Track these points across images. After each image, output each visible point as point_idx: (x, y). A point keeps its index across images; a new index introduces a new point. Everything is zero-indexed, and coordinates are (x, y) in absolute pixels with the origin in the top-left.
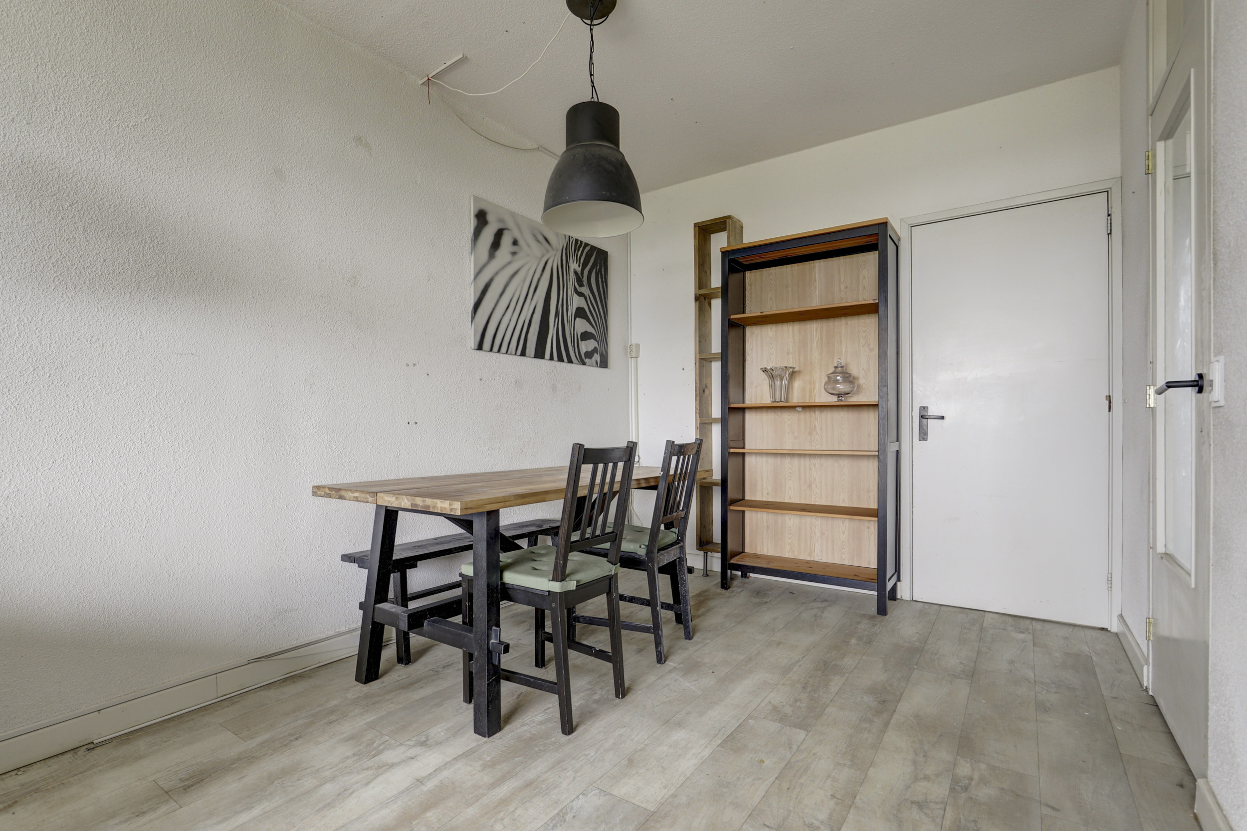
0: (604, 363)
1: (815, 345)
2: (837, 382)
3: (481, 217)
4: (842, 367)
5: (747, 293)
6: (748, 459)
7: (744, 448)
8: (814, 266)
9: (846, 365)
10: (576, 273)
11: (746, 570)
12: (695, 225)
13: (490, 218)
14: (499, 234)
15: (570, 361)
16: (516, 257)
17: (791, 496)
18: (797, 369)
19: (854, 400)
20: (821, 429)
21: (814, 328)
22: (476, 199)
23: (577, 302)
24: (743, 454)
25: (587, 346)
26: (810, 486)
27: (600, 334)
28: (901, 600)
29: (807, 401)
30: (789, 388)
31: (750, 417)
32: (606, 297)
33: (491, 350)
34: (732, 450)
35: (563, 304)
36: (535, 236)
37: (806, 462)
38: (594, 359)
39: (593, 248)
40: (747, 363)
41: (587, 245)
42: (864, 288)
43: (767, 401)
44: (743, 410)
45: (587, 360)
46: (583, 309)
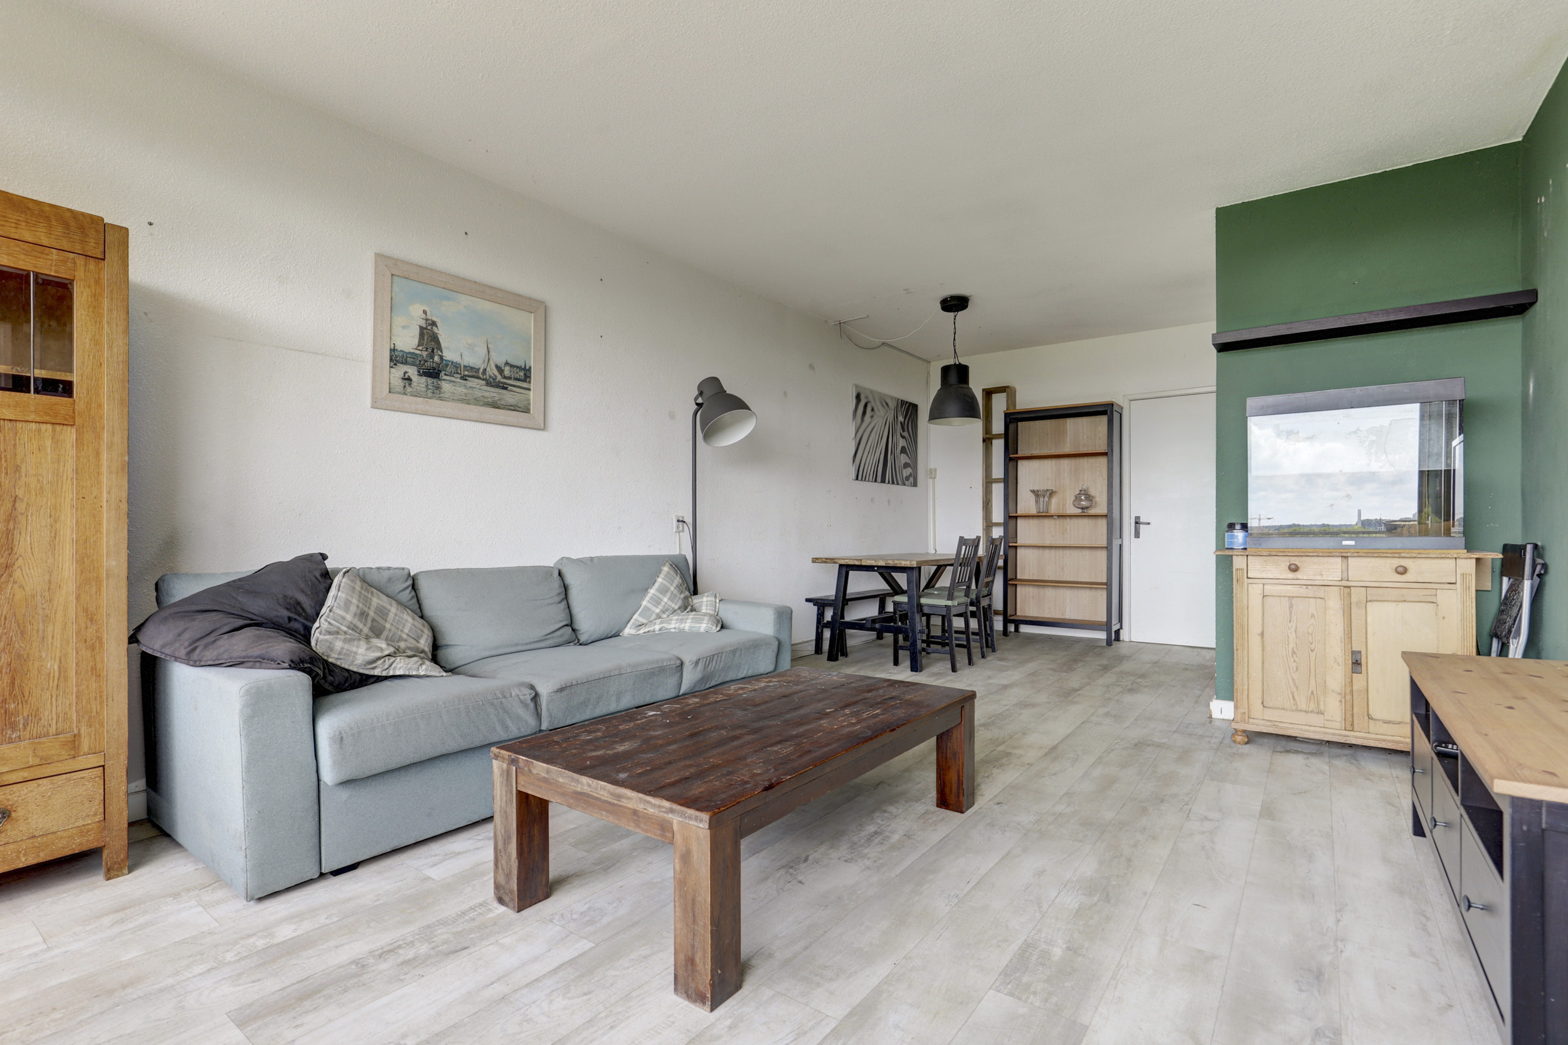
0: (915, 484)
1: (1066, 474)
2: (1081, 500)
3: (858, 397)
4: (1085, 490)
5: (1019, 437)
6: (1019, 551)
7: (1016, 543)
8: (1066, 422)
9: (1088, 488)
10: (901, 423)
11: (1018, 623)
12: (983, 390)
13: (862, 397)
14: (866, 406)
15: (898, 484)
16: (873, 419)
17: (1049, 575)
18: (1054, 490)
19: (1092, 512)
20: (1070, 531)
21: (1065, 462)
22: (857, 386)
23: (902, 443)
24: (1016, 547)
25: (907, 472)
26: (1063, 569)
27: (913, 464)
28: (1123, 641)
29: (1061, 512)
30: (1049, 503)
31: (1020, 521)
32: (916, 437)
33: (862, 480)
34: (1010, 544)
35: (895, 446)
36: (881, 403)
37: (1060, 552)
38: (910, 481)
39: (910, 404)
40: (1018, 485)
41: (907, 402)
42: (1100, 438)
43: (1034, 511)
44: (1016, 517)
45: (906, 482)
46: (904, 447)
